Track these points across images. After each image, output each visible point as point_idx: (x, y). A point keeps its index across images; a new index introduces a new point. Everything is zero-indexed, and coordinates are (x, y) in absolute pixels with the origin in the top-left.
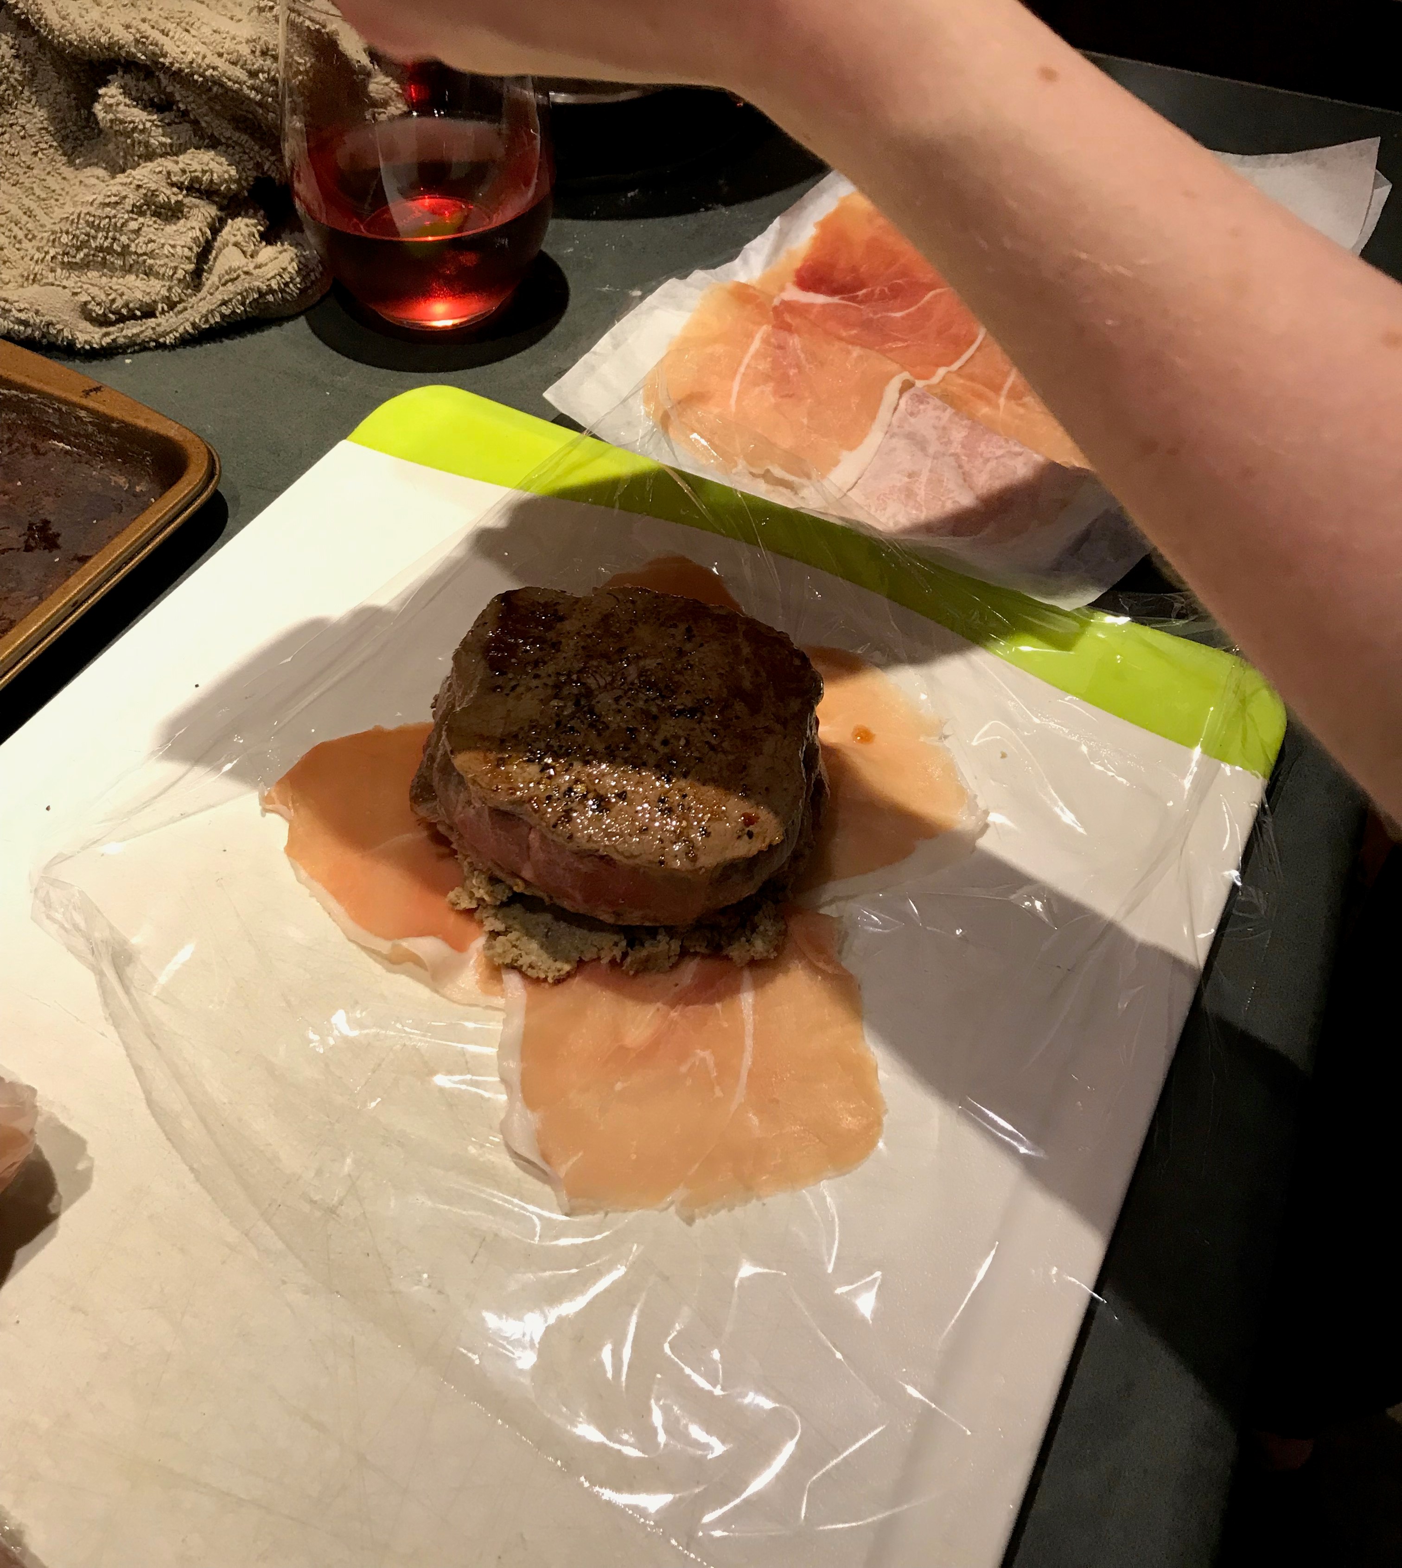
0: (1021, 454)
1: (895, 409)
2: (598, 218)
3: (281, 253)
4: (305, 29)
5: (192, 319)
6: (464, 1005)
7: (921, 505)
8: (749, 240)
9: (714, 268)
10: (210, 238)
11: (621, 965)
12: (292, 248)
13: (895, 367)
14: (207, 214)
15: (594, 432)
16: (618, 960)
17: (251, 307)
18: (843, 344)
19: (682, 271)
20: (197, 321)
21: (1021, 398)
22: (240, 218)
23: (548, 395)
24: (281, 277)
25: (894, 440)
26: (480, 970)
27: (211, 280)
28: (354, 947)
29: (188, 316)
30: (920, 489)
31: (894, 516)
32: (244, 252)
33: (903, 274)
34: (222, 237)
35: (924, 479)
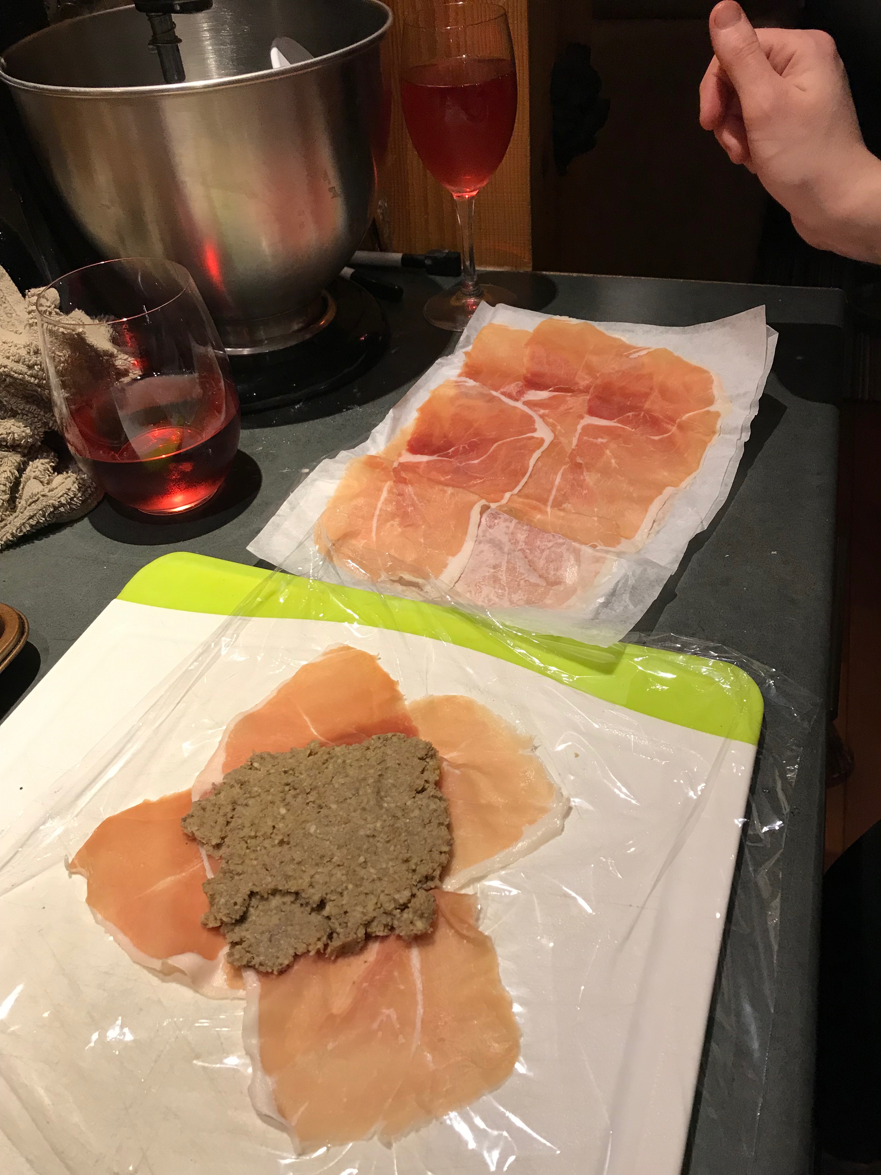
0: (564, 544)
1: (479, 525)
2: (277, 425)
3: (66, 478)
4: (60, 334)
5: (10, 531)
6: (217, 999)
7: (504, 586)
8: (375, 425)
9: (354, 448)
10: (18, 476)
11: (325, 954)
12: (73, 475)
13: (476, 497)
14: (14, 461)
15: (283, 567)
16: (322, 951)
17: (50, 517)
18: (441, 487)
19: (331, 452)
20: (14, 531)
21: (561, 506)
22: (38, 460)
23: (249, 548)
24: (67, 494)
25: (482, 545)
26: (227, 971)
27: (21, 503)
28: (137, 967)
29: (8, 529)
30: (502, 575)
31: (487, 596)
32: (41, 482)
33: (476, 435)
34: (26, 474)
35: (504, 568)
